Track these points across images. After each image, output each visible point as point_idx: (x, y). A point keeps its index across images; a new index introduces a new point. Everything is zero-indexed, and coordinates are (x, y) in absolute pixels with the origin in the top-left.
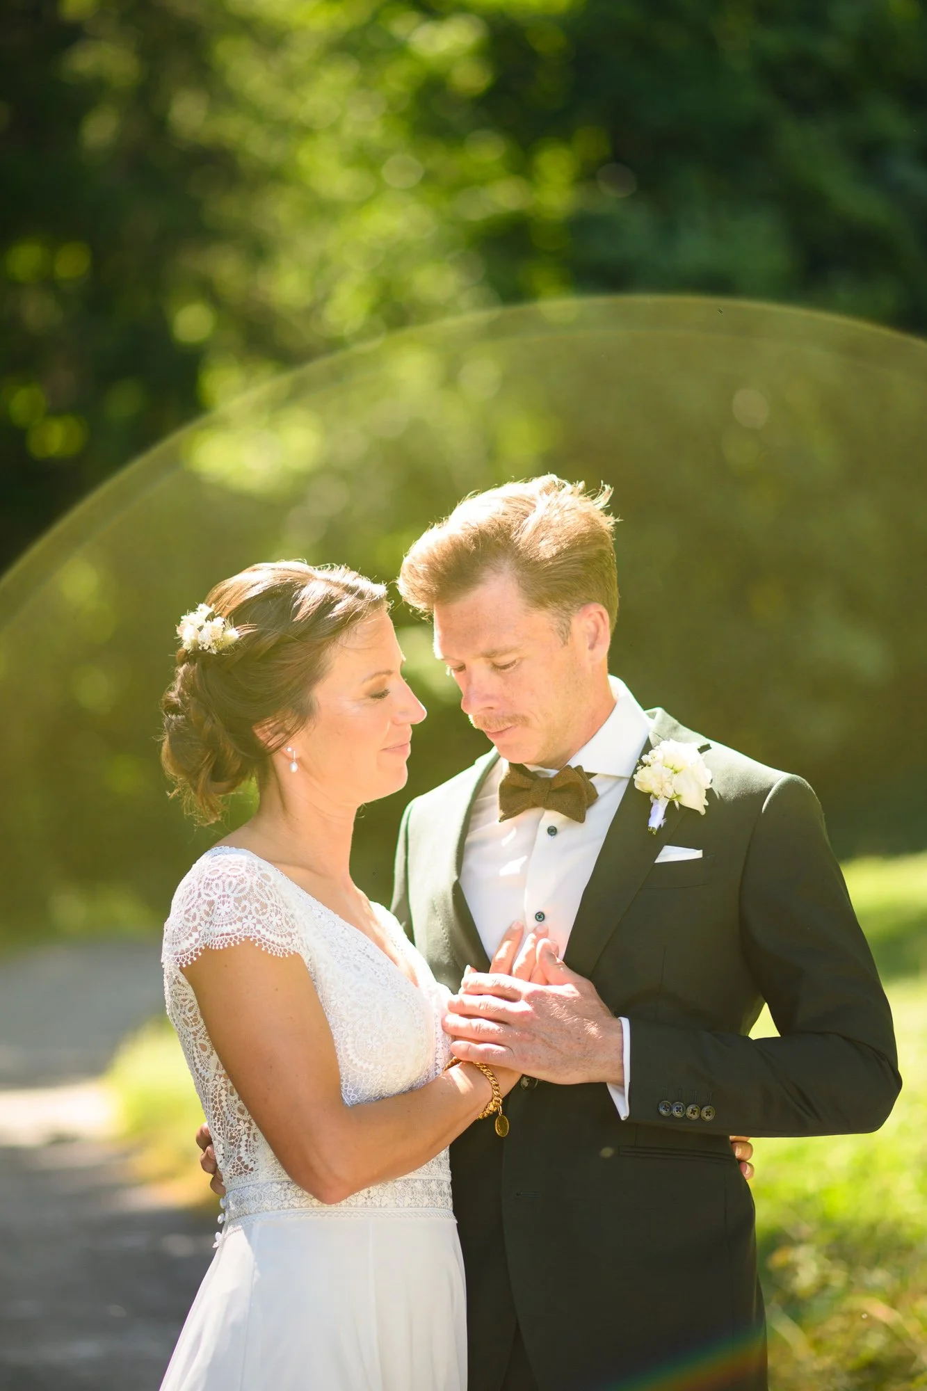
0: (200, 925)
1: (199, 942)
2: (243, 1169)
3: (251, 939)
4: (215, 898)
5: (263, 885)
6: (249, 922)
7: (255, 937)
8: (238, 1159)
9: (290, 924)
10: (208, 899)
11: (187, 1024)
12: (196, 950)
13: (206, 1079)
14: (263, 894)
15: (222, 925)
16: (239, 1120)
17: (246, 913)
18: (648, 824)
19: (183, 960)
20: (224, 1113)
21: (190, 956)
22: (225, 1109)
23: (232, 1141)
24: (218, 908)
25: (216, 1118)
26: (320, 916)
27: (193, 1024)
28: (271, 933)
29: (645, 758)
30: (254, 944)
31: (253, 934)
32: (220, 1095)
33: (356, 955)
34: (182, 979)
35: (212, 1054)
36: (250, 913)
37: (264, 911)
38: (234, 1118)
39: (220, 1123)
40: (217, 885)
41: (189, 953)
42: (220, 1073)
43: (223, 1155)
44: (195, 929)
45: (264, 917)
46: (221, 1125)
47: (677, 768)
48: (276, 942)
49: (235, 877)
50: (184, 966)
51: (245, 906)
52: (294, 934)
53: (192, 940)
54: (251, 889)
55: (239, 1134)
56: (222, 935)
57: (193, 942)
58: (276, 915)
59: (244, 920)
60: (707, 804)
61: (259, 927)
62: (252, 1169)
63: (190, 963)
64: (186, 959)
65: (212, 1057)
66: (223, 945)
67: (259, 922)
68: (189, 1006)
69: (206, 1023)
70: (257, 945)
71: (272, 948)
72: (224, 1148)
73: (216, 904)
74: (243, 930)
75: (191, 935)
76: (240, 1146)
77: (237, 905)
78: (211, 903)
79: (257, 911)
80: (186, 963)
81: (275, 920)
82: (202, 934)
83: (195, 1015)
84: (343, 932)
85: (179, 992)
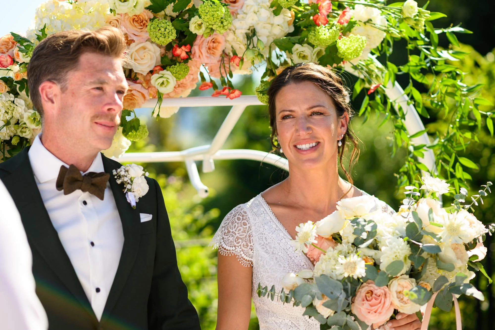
6: (238, 250)
24: (229, 237)
28: (245, 254)
31: (238, 255)
37: (246, 247)
40: (234, 227)
48: (244, 259)
49: (242, 228)
51: (240, 242)
54: (246, 236)
56: (225, 249)
59: (237, 247)
61: (241, 253)
74: (234, 251)
77: (236, 240)
79: (244, 246)
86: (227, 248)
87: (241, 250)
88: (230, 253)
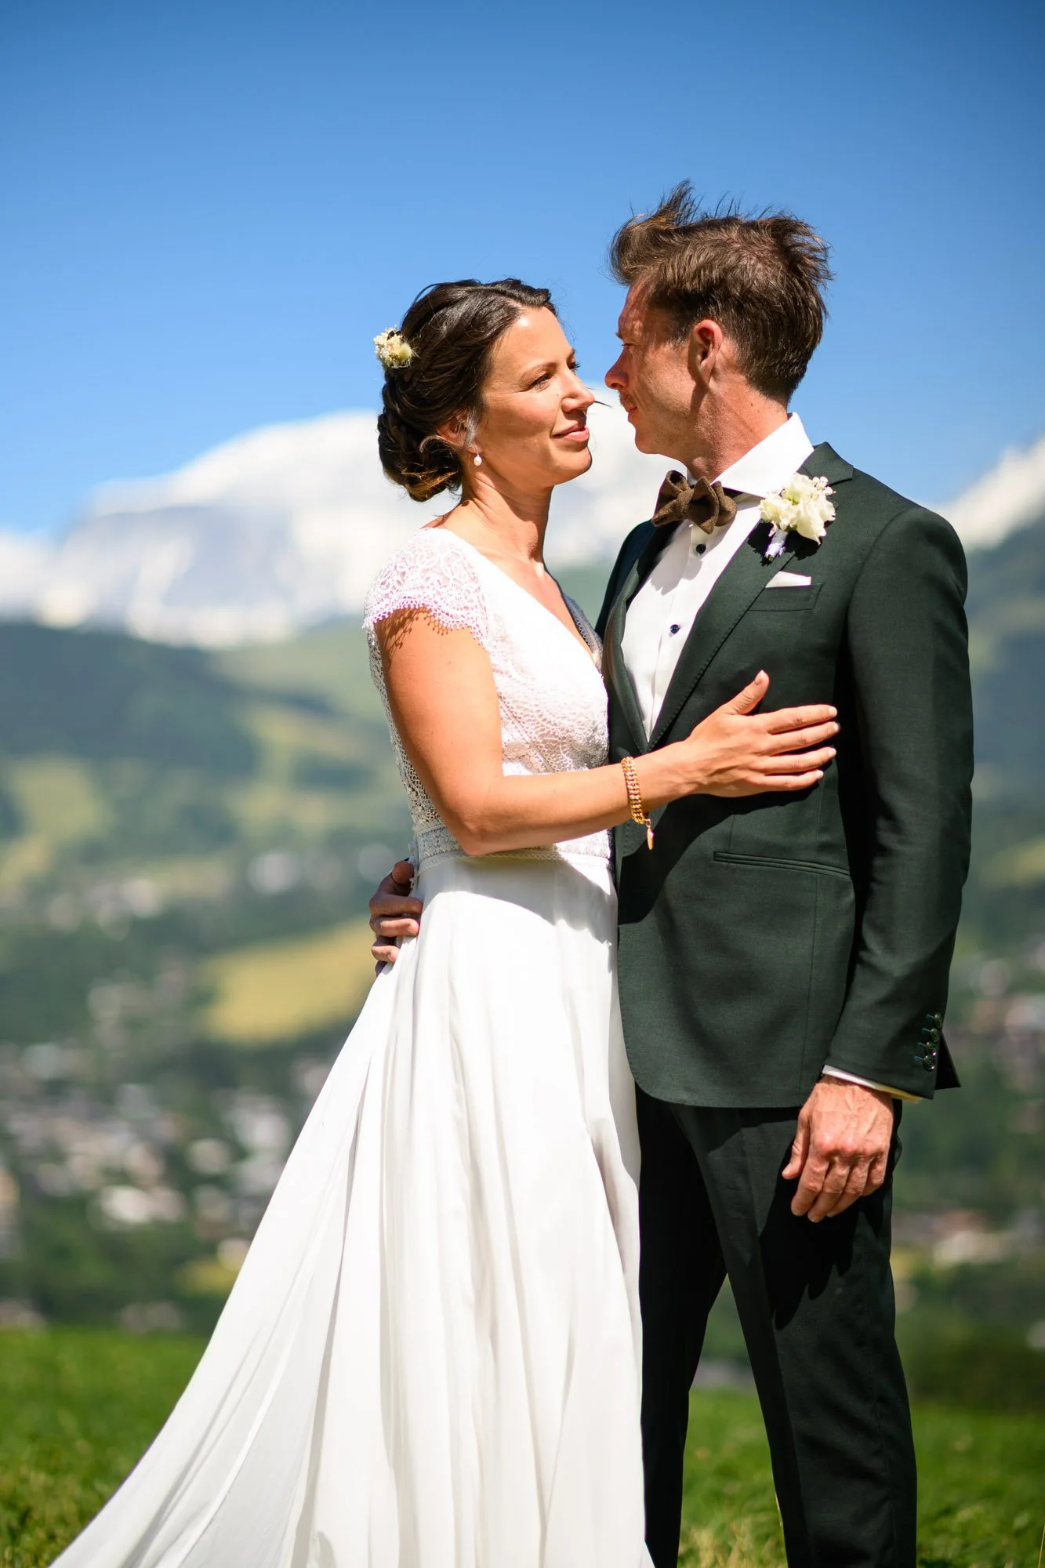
0: (391, 591)
1: (389, 606)
5: (452, 560)
6: (429, 592)
7: (431, 606)
9: (468, 598)
10: (403, 570)
12: (385, 613)
15: (407, 590)
17: (428, 584)
24: (407, 577)
28: (446, 605)
31: (430, 604)
36: (432, 584)
40: (412, 560)
45: (443, 590)
53: (383, 604)
56: (405, 597)
57: (383, 606)
61: (437, 598)
67: (438, 593)
70: (432, 613)
71: (443, 618)
74: (422, 599)
75: (382, 600)
81: (455, 593)
82: (392, 600)
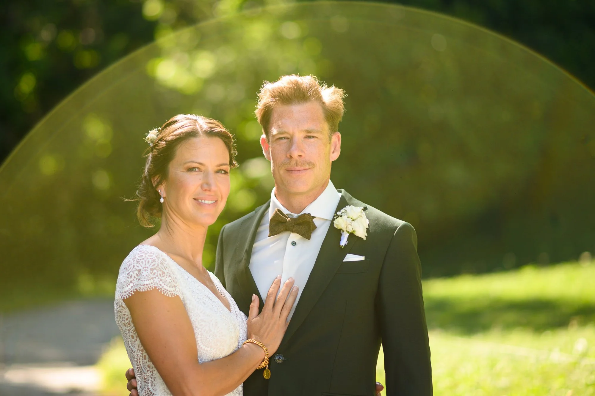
0: (134, 280)
1: (133, 288)
2: (150, 394)
3: (157, 288)
4: (141, 268)
5: (163, 263)
6: (157, 280)
7: (159, 287)
8: (147, 389)
9: (175, 282)
10: (138, 268)
11: (125, 326)
12: (131, 291)
13: (134, 351)
14: (163, 267)
15: (144, 281)
16: (148, 371)
17: (155, 276)
18: (340, 244)
19: (125, 296)
20: (141, 367)
21: (128, 294)
22: (142, 365)
23: (145, 380)
24: (143, 273)
25: (138, 370)
26: (188, 279)
27: (128, 326)
28: (166, 285)
29: (339, 213)
30: (158, 291)
31: (158, 286)
32: (139, 359)
33: (204, 297)
34: (124, 305)
35: (136, 340)
36: (157, 276)
37: (164, 275)
38: (146, 370)
39: (139, 372)
40: (142, 262)
41: (128, 292)
42: (140, 349)
43: (140, 386)
44: (131, 282)
45: (164, 278)
46: (140, 372)
47: (354, 218)
48: (168, 290)
49: (151, 259)
50: (125, 298)
51: (155, 273)
52: (177, 286)
53: (130, 287)
54: (158, 265)
55: (148, 377)
56: (144, 285)
58: (169, 277)
59: (154, 279)
60: (367, 235)
61: (161, 283)
62: (154, 394)
63: (128, 297)
64: (126, 295)
65: (136, 342)
66: (145, 290)
67: (161, 280)
68: (126, 317)
69: (135, 326)
70: (160, 291)
71: (166, 293)
72: (141, 383)
73: (142, 271)
74: (153, 283)
75: (129, 284)
76: (148, 383)
77: (151, 272)
78: (140, 270)
79: (160, 275)
80: (126, 297)
81: (168, 279)
82: (134, 284)
83: (129, 322)
84: (198, 287)
85: (122, 311)
86: (146, 283)
87: (159, 280)
88: (150, 287)
